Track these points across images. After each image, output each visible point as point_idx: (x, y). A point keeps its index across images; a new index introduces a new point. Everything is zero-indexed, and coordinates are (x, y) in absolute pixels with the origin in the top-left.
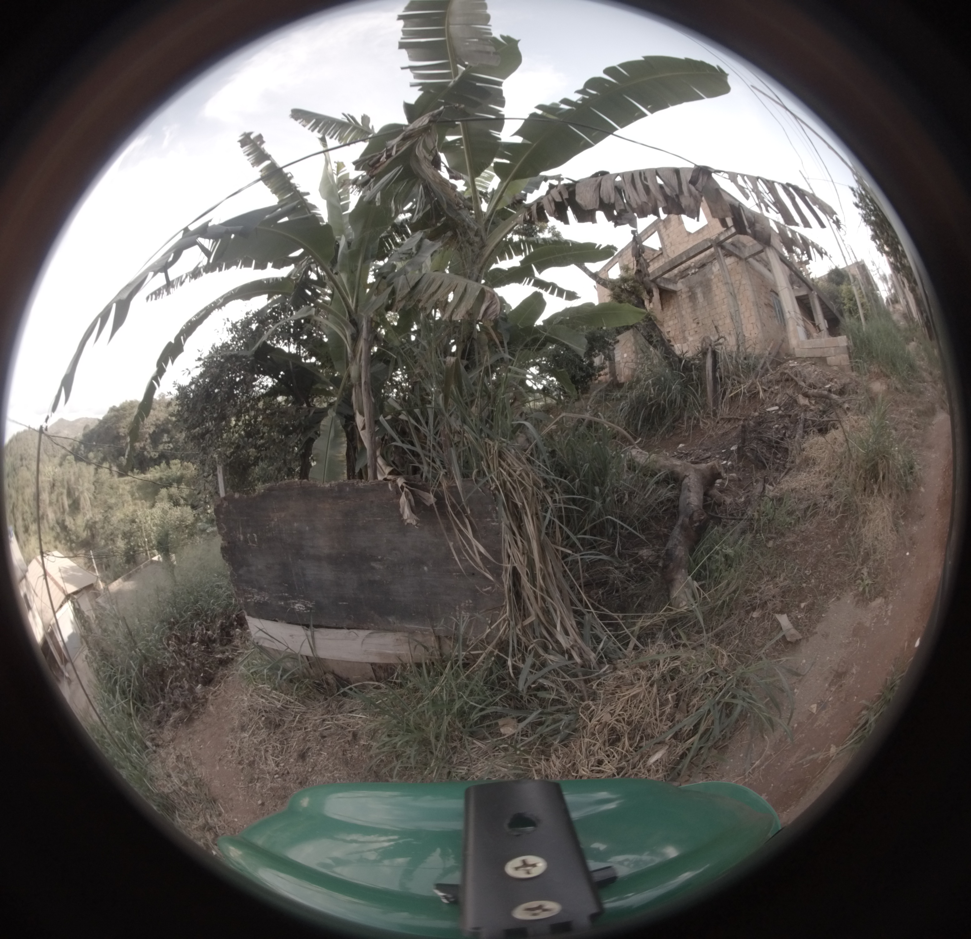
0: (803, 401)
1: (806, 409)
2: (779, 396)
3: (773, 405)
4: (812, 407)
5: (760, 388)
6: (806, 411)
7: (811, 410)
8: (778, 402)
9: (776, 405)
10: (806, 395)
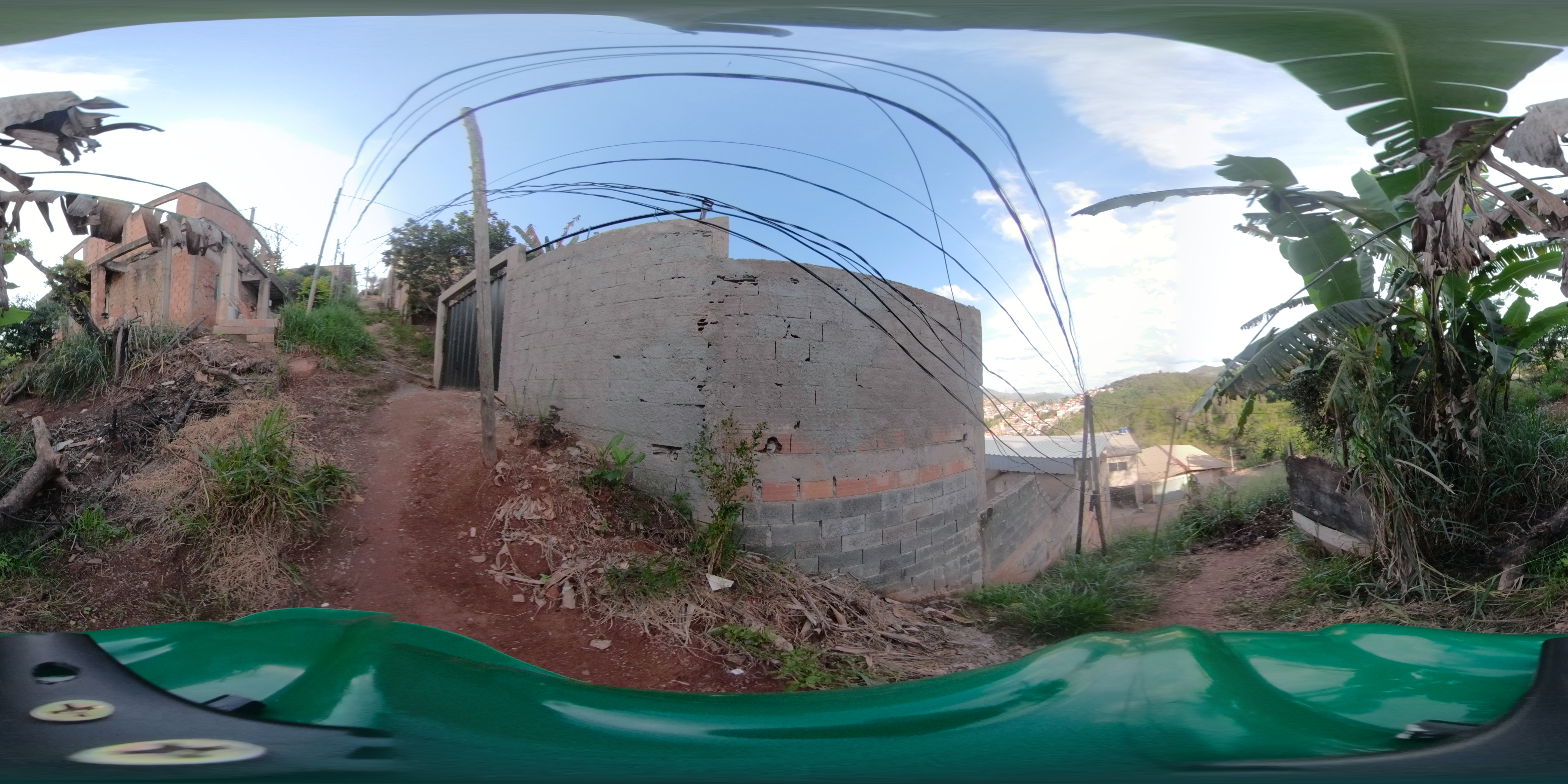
0: (200, 377)
1: (202, 385)
2: (180, 370)
3: (170, 379)
4: (210, 384)
5: (162, 362)
6: (202, 386)
7: (208, 387)
8: (176, 376)
9: (174, 379)
10: (205, 372)
